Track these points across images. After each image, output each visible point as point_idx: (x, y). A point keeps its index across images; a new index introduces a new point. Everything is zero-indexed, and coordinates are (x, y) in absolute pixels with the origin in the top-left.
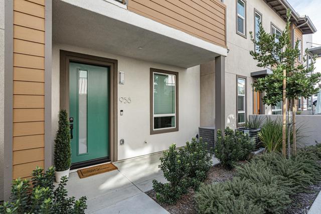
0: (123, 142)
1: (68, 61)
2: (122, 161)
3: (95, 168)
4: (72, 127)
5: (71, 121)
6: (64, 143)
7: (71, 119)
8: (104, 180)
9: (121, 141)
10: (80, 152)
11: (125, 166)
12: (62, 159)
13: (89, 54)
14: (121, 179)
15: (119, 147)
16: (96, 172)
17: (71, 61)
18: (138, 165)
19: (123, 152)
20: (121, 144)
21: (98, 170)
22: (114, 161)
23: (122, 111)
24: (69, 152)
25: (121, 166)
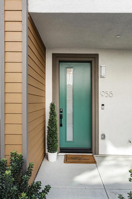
0: (104, 137)
1: (58, 62)
2: (104, 156)
3: (78, 156)
4: (61, 117)
5: (61, 112)
6: (52, 130)
7: (61, 110)
8: (81, 172)
9: (102, 135)
10: (68, 139)
11: (105, 163)
12: (51, 143)
13: (73, 53)
14: (94, 177)
15: (101, 141)
16: (77, 161)
17: (60, 62)
18: (118, 166)
19: (105, 148)
20: (102, 138)
21: (80, 159)
22: (95, 154)
23: (103, 105)
24: (56, 138)
25: (101, 161)
